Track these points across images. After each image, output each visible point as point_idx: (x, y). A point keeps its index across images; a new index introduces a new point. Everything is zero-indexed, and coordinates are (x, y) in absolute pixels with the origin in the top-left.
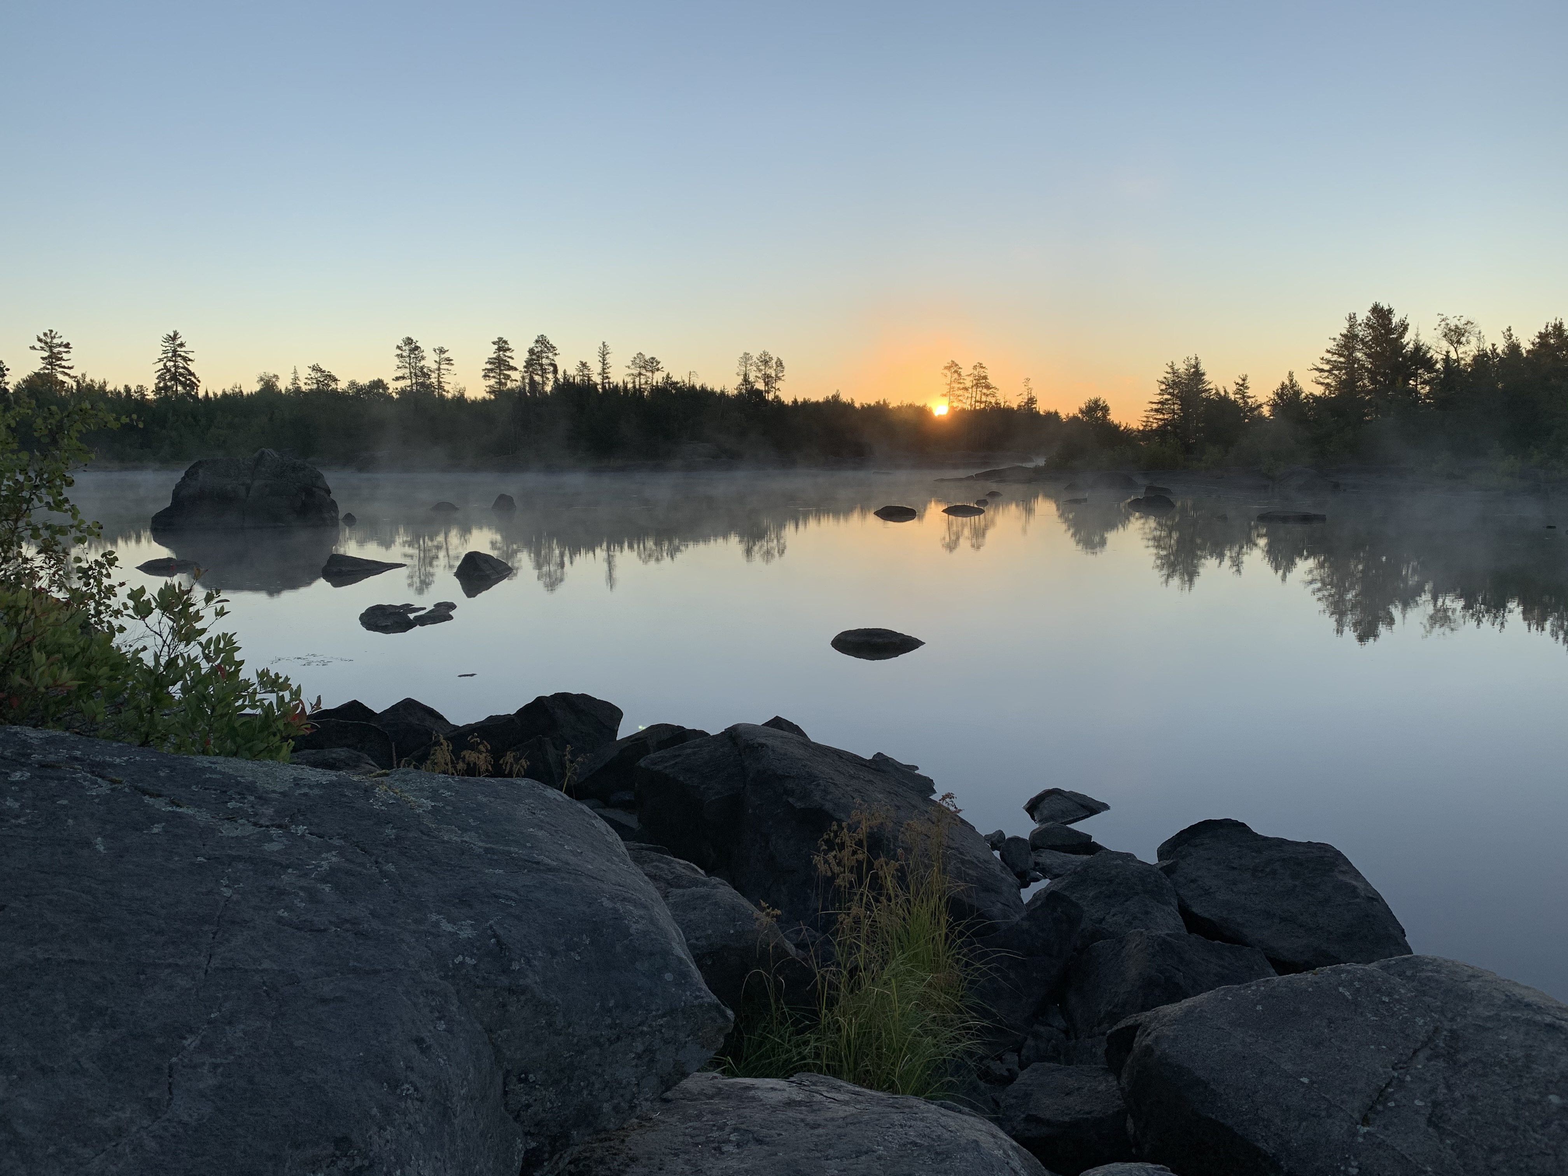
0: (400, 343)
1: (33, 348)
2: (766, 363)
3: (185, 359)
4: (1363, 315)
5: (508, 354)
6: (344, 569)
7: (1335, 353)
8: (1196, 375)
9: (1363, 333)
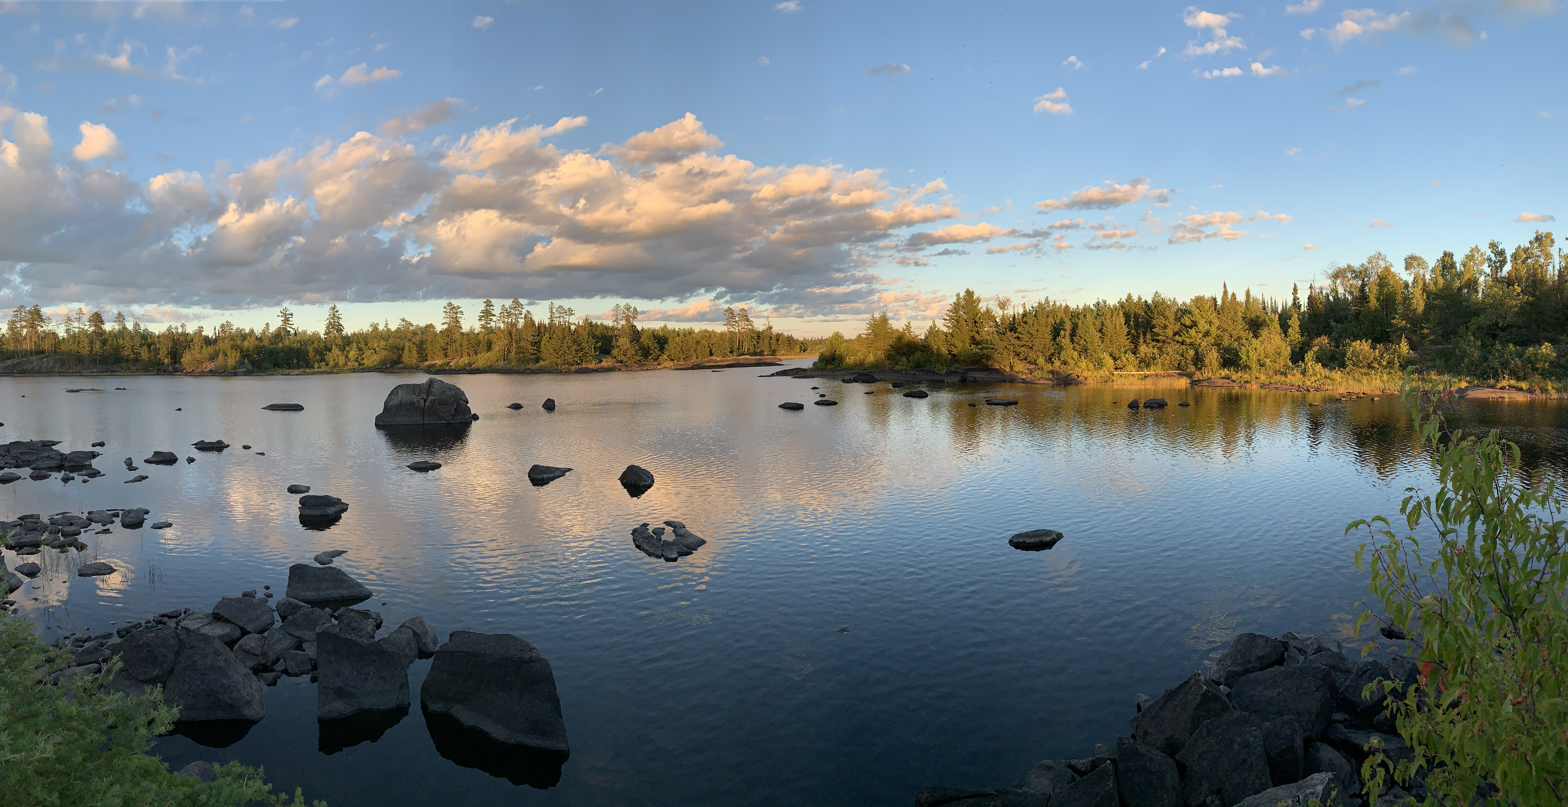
0: (446, 305)
1: (278, 316)
2: (628, 309)
3: (339, 318)
4: (962, 294)
5: (491, 308)
6: (545, 476)
7: (951, 311)
8: (884, 320)
9: (962, 302)
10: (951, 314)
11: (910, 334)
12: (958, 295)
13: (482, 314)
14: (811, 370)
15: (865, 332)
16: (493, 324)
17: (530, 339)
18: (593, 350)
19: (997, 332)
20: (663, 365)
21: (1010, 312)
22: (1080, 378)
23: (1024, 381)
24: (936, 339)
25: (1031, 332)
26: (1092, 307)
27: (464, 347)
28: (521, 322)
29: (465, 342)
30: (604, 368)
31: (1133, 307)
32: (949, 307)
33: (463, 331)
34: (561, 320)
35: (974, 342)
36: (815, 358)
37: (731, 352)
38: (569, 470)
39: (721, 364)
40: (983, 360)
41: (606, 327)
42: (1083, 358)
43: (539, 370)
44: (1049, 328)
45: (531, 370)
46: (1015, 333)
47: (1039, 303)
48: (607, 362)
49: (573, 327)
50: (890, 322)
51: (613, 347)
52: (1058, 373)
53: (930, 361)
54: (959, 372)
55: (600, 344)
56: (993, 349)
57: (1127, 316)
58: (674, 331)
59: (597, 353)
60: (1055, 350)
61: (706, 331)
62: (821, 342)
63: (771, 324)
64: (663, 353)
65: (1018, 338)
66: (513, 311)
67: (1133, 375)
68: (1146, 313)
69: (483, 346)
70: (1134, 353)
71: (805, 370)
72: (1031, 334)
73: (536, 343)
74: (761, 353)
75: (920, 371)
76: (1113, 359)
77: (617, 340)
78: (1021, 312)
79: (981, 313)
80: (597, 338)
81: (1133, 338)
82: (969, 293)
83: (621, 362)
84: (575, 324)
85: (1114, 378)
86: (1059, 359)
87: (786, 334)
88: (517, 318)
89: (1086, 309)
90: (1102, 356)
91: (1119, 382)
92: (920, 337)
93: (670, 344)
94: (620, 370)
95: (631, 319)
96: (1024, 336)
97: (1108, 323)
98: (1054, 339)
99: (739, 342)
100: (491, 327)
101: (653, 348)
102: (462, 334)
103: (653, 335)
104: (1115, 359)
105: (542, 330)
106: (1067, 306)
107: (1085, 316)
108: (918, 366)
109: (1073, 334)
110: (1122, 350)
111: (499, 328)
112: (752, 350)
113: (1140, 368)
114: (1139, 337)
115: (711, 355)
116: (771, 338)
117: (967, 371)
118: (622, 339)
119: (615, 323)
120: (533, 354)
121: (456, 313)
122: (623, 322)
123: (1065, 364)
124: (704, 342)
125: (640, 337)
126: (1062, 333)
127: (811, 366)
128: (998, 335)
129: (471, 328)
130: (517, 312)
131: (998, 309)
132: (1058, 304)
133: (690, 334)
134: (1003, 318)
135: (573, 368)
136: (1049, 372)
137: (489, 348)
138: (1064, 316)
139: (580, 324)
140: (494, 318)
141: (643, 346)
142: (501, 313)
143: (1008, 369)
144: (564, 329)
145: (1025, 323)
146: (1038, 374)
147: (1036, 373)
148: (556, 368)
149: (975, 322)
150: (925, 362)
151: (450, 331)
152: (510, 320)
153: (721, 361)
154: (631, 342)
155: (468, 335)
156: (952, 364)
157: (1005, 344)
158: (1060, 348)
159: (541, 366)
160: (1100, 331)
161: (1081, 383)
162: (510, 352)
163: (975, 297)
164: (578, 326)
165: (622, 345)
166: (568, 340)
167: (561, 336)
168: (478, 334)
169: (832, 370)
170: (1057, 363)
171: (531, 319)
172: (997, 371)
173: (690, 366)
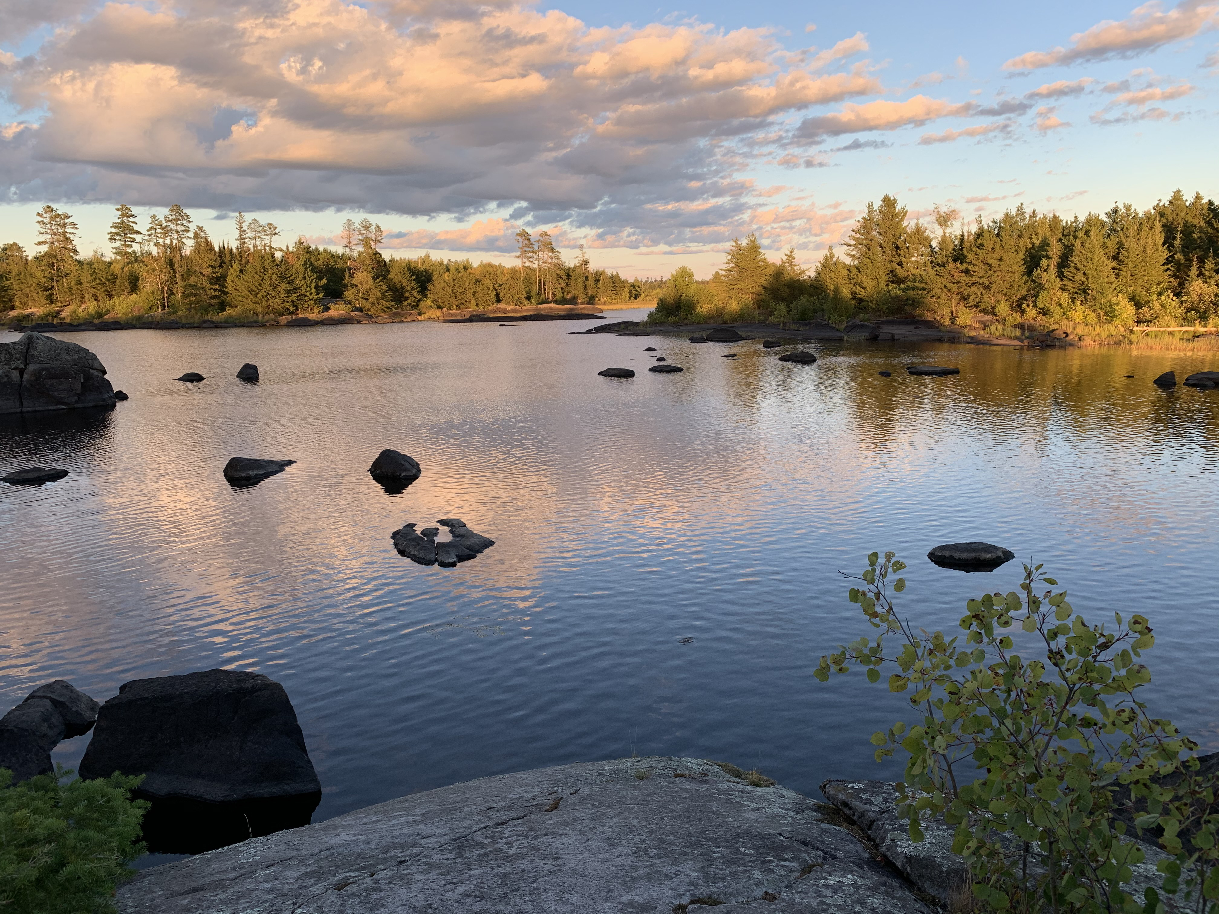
0: (42, 211)
2: (367, 228)
4: (877, 205)
5: (131, 219)
6: (252, 473)
7: (858, 232)
8: (754, 248)
9: (877, 217)
10: (858, 236)
11: (792, 269)
12: (870, 206)
13: (114, 230)
14: (645, 324)
15: (725, 267)
16: (136, 247)
17: (207, 271)
18: (313, 290)
19: (932, 262)
20: (426, 316)
21: (955, 230)
22: (1070, 337)
23: (974, 341)
24: (833, 275)
25: (991, 261)
26: (1104, 218)
27: (86, 284)
28: (189, 246)
29: (86, 277)
30: (333, 320)
31: (1182, 214)
32: (857, 226)
33: (81, 256)
34: (258, 243)
35: (895, 279)
36: (652, 307)
37: (528, 298)
38: (290, 463)
39: (513, 315)
40: (906, 308)
41: (332, 256)
42: (1079, 303)
43: (226, 322)
44: (1021, 255)
45: (213, 322)
46: (961, 263)
47: (1007, 215)
48: (337, 310)
49: (278, 255)
50: (762, 251)
51: (346, 286)
52: (1031, 329)
53: (822, 310)
54: (867, 326)
55: (324, 281)
56: (924, 289)
57: (1169, 231)
58: (441, 264)
59: (321, 295)
60: (1029, 290)
61: (490, 265)
62: (660, 284)
63: (586, 257)
64: (426, 296)
65: (966, 272)
66: (172, 226)
67: (1171, 333)
68: (1209, 223)
69: (122, 283)
70: (1177, 295)
71: (635, 324)
72: (990, 265)
73: (217, 279)
74: (573, 301)
75: (806, 325)
76: (1135, 305)
77: (351, 276)
78: (974, 229)
79: (906, 233)
80: (320, 272)
81: (1178, 270)
82: (889, 203)
83: (360, 310)
84: (281, 250)
85: (1134, 337)
86: (1035, 306)
87: (609, 272)
88: (180, 238)
89: (1093, 221)
90: (1114, 300)
91: (1142, 345)
92: (807, 273)
93: (436, 283)
94: (359, 322)
95: (372, 243)
96: (977, 268)
97: (1131, 243)
98: (1029, 273)
99: (540, 283)
100: (134, 252)
101: (409, 288)
102: (79, 262)
103: (409, 269)
104: (1138, 305)
105: (228, 258)
106: (1055, 217)
107: (1087, 233)
108: (804, 318)
109: (1063, 263)
110: (1154, 289)
111: (149, 254)
112: (559, 296)
113: (1186, 321)
114: (1189, 267)
115: (499, 301)
116: (587, 278)
117: (879, 325)
118: (360, 274)
119: (348, 249)
120: (214, 297)
121: (64, 225)
122: (361, 249)
123: (1045, 314)
124: (487, 282)
125: (389, 271)
126: (1044, 262)
127: (646, 319)
128: (933, 267)
129: (96, 252)
130: (180, 228)
131: (936, 226)
132: (1040, 216)
133: (465, 268)
134: (944, 241)
135: (284, 319)
136: (1015, 326)
137: (134, 284)
138: (1048, 234)
139: (291, 249)
140: (138, 238)
141: (394, 286)
142: (151, 229)
143: (947, 321)
144: (263, 257)
145: (981, 246)
146: (996, 329)
147: (993, 328)
148: (254, 318)
149: (897, 248)
150: (815, 311)
151: (55, 256)
152: (168, 241)
153: (514, 311)
154: (375, 278)
155: (90, 264)
156: (856, 314)
157: (945, 281)
158: (1038, 288)
159: (230, 316)
160: (1115, 258)
161: (1072, 345)
162: (173, 294)
163: (898, 208)
164: (287, 252)
165: (361, 283)
166: (272, 274)
167: (259, 267)
168: (110, 263)
169: (676, 324)
170: (1031, 313)
171: (206, 239)
172: (931, 325)
173: (468, 316)
